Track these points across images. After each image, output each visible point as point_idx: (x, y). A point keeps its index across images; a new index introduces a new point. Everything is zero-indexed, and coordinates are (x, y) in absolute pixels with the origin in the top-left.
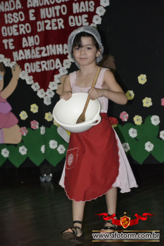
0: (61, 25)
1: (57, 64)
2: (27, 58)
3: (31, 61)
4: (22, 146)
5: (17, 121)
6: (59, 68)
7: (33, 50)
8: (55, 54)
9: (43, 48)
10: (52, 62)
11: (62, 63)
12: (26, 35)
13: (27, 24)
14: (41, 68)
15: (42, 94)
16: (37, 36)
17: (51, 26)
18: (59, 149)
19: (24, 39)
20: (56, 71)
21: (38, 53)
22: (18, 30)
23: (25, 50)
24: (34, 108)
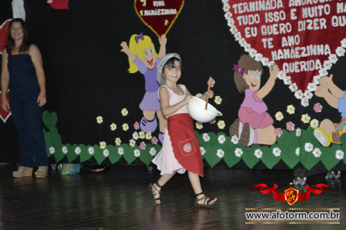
0: (323, 25)
1: (317, 65)
2: (286, 58)
3: (289, 61)
4: (275, 147)
5: (272, 121)
6: (319, 69)
7: (292, 50)
8: (315, 54)
9: (303, 48)
10: (312, 63)
11: (322, 63)
12: (286, 35)
13: (288, 24)
14: (300, 68)
15: (300, 95)
16: (297, 36)
17: (312, 25)
18: (314, 153)
19: (284, 39)
20: (316, 72)
21: (297, 53)
22: (278, 29)
23: (285, 50)
24: (291, 109)
